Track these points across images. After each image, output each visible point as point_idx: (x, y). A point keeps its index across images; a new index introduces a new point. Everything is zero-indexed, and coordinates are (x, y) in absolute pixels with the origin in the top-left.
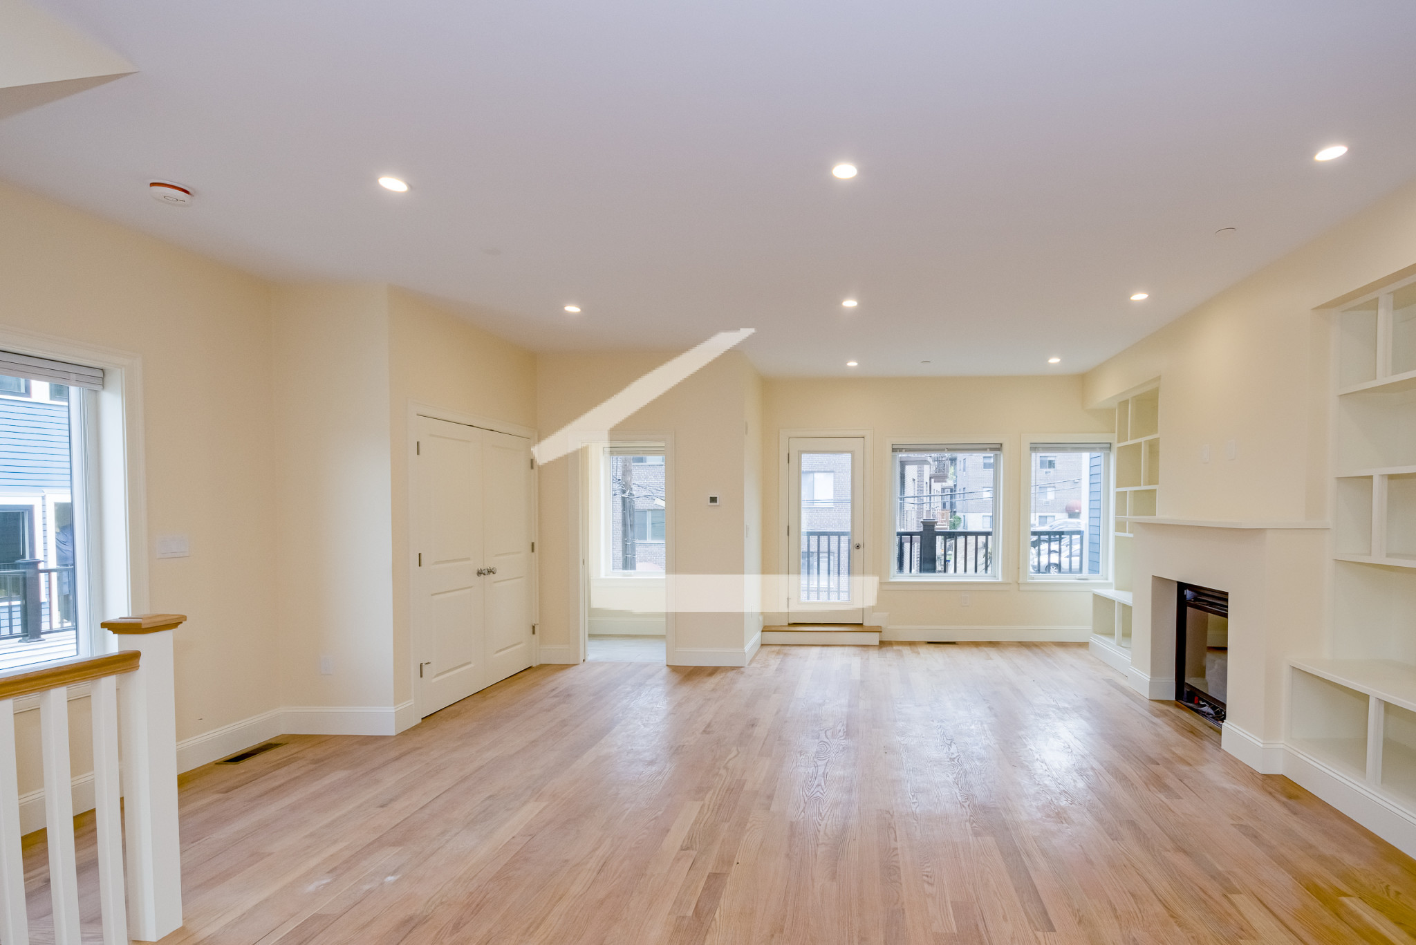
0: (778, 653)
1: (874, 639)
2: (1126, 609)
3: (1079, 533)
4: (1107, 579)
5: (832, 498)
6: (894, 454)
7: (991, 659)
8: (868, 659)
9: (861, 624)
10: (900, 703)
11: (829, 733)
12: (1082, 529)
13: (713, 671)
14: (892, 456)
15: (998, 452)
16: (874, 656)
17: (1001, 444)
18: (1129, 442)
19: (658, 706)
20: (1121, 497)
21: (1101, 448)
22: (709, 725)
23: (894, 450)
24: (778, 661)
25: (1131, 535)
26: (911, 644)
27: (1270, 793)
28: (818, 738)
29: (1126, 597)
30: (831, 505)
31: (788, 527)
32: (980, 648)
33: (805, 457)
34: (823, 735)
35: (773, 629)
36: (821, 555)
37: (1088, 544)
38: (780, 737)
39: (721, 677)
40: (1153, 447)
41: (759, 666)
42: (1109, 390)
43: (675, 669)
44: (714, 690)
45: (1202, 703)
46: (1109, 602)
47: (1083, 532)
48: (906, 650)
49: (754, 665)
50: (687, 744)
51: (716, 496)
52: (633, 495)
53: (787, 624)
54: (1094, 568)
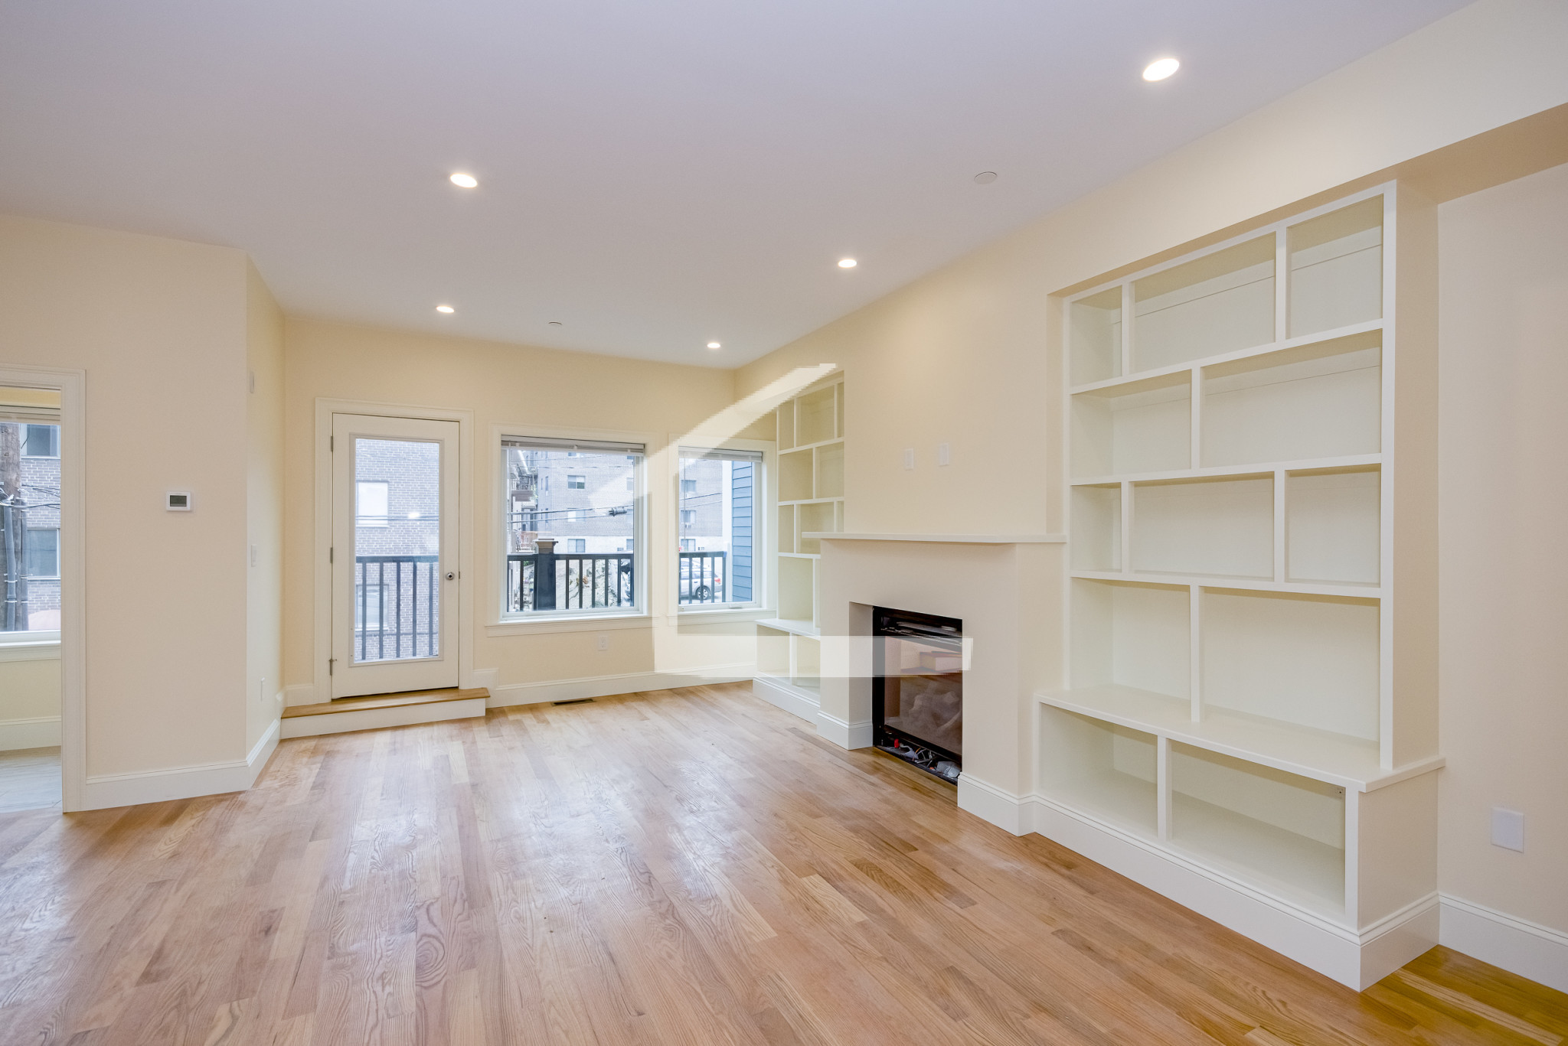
0: (314, 752)
1: (478, 708)
2: (806, 642)
3: (722, 554)
4: (761, 607)
5: (386, 514)
6: (505, 448)
7: (647, 719)
8: (474, 742)
9: (457, 688)
10: (546, 816)
11: (435, 912)
12: (724, 549)
13: (175, 811)
14: (502, 450)
15: (640, 455)
16: (482, 735)
17: (644, 445)
18: (796, 449)
19: (27, 925)
20: (785, 511)
21: (752, 457)
22: (159, 955)
23: (504, 443)
24: (316, 768)
26: (533, 708)
27: (1046, 865)
28: (414, 928)
30: (384, 523)
31: (332, 549)
32: (626, 703)
33: (361, 445)
34: (423, 920)
35: (304, 712)
36: (368, 588)
37: (731, 566)
38: (332, 947)
39: (193, 822)
41: (276, 784)
43: (81, 821)
44: (175, 856)
45: (902, 746)
46: (781, 634)
47: (726, 553)
48: (528, 719)
49: (267, 783)
50: (94, 1026)
51: (183, 494)
52: (23, 504)
53: (329, 700)
54: (744, 595)
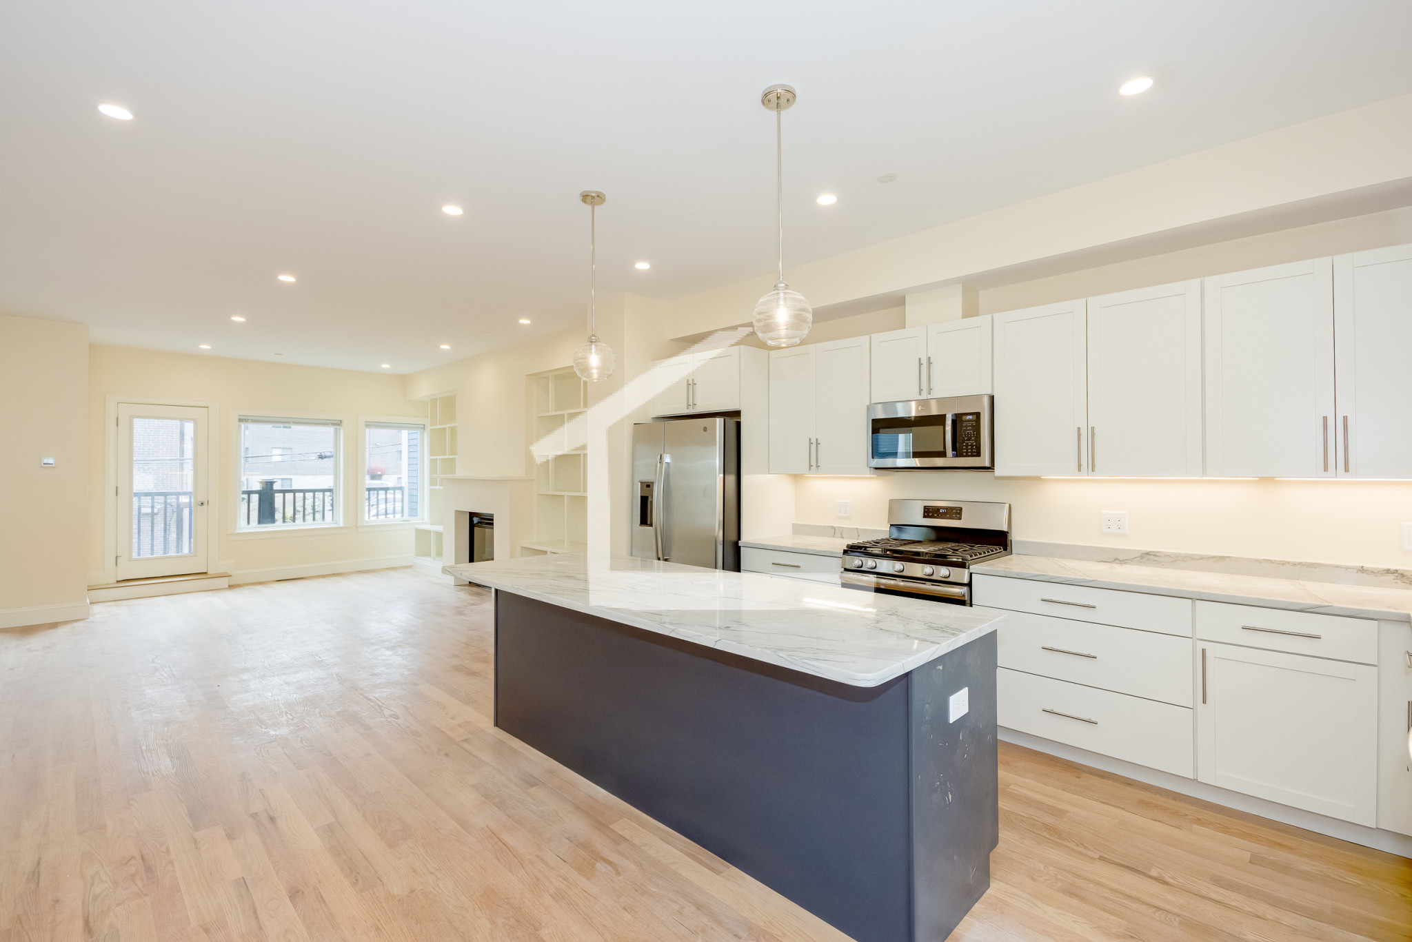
1: (224, 584)
2: (439, 535)
3: (401, 488)
4: (424, 518)
6: (240, 423)
7: (340, 583)
8: (225, 596)
9: (206, 573)
12: (403, 485)
14: (238, 426)
15: (338, 427)
16: (229, 594)
17: (340, 423)
18: (438, 427)
20: (433, 462)
21: (417, 428)
23: (240, 420)
25: (442, 488)
26: (261, 583)
29: (439, 528)
31: (117, 488)
32: (327, 578)
33: (137, 422)
35: (101, 587)
37: (407, 496)
40: (453, 430)
42: (425, 390)
46: (428, 532)
47: (405, 487)
48: (259, 587)
53: (115, 581)
54: (413, 512)
